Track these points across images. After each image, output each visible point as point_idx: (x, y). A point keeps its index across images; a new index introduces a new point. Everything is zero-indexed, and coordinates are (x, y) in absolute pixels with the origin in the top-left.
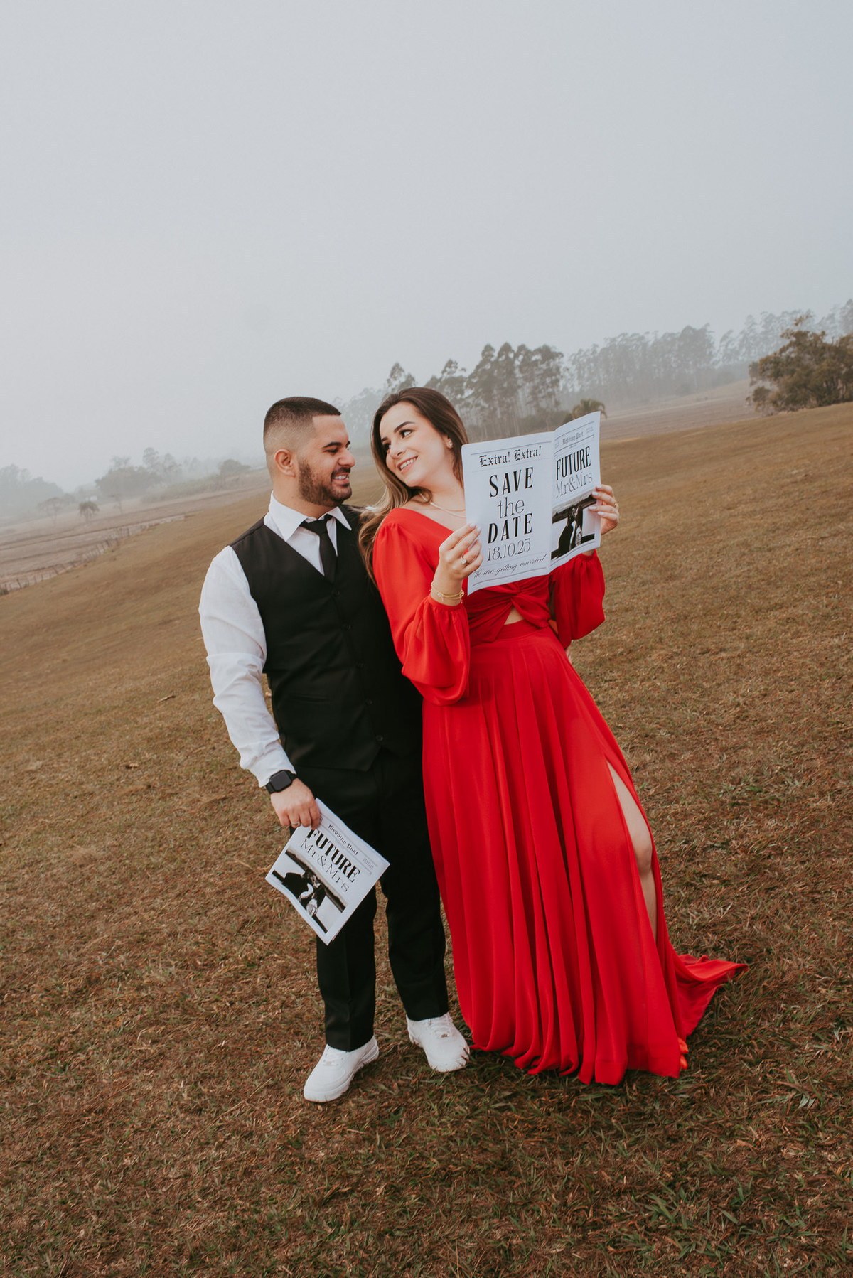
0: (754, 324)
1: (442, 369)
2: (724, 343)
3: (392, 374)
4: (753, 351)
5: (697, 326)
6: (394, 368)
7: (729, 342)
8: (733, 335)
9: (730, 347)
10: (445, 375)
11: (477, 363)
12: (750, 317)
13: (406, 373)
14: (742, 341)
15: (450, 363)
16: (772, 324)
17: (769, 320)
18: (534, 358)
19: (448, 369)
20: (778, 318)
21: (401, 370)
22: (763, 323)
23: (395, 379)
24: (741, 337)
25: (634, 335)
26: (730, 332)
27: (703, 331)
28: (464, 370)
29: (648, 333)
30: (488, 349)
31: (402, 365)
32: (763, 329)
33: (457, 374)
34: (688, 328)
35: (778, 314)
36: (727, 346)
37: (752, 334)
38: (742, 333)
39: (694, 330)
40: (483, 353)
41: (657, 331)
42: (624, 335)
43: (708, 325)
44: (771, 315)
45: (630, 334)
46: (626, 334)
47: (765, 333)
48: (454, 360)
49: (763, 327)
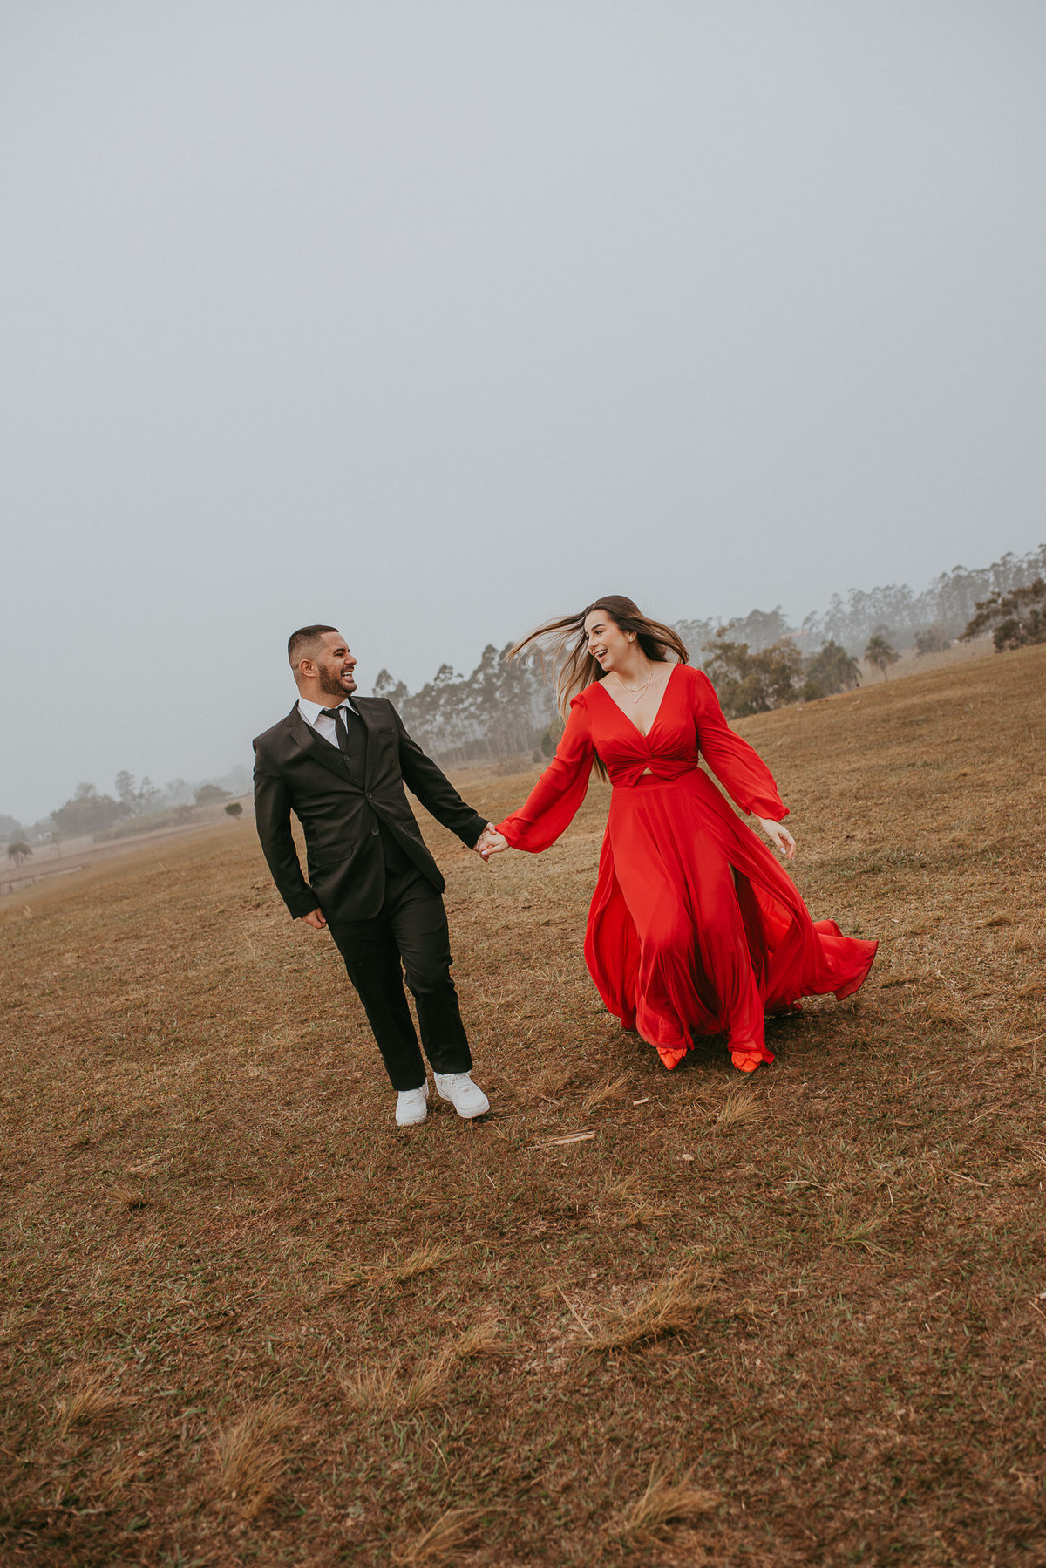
0: (841, 603)
1: (435, 675)
2: (807, 627)
3: (378, 683)
4: (842, 634)
5: (767, 609)
6: (380, 676)
7: (813, 625)
8: (817, 617)
9: (814, 630)
10: (438, 682)
11: (476, 666)
12: (835, 595)
13: (396, 681)
14: (828, 624)
15: (444, 669)
16: (863, 603)
17: (858, 598)
18: (547, 658)
19: (442, 676)
20: (869, 596)
21: (389, 678)
22: (852, 602)
23: (382, 688)
24: (827, 618)
25: (694, 622)
26: (814, 613)
27: (775, 615)
28: (461, 676)
29: (711, 619)
30: (490, 649)
31: (390, 672)
32: (852, 609)
33: (455, 681)
34: (756, 612)
35: (868, 591)
36: (810, 629)
37: (839, 615)
38: (827, 614)
39: (762, 614)
40: (484, 654)
41: (720, 617)
42: (683, 622)
43: (779, 607)
44: (860, 592)
45: (689, 622)
46: (686, 621)
47: (856, 613)
48: (448, 664)
49: (852, 606)
